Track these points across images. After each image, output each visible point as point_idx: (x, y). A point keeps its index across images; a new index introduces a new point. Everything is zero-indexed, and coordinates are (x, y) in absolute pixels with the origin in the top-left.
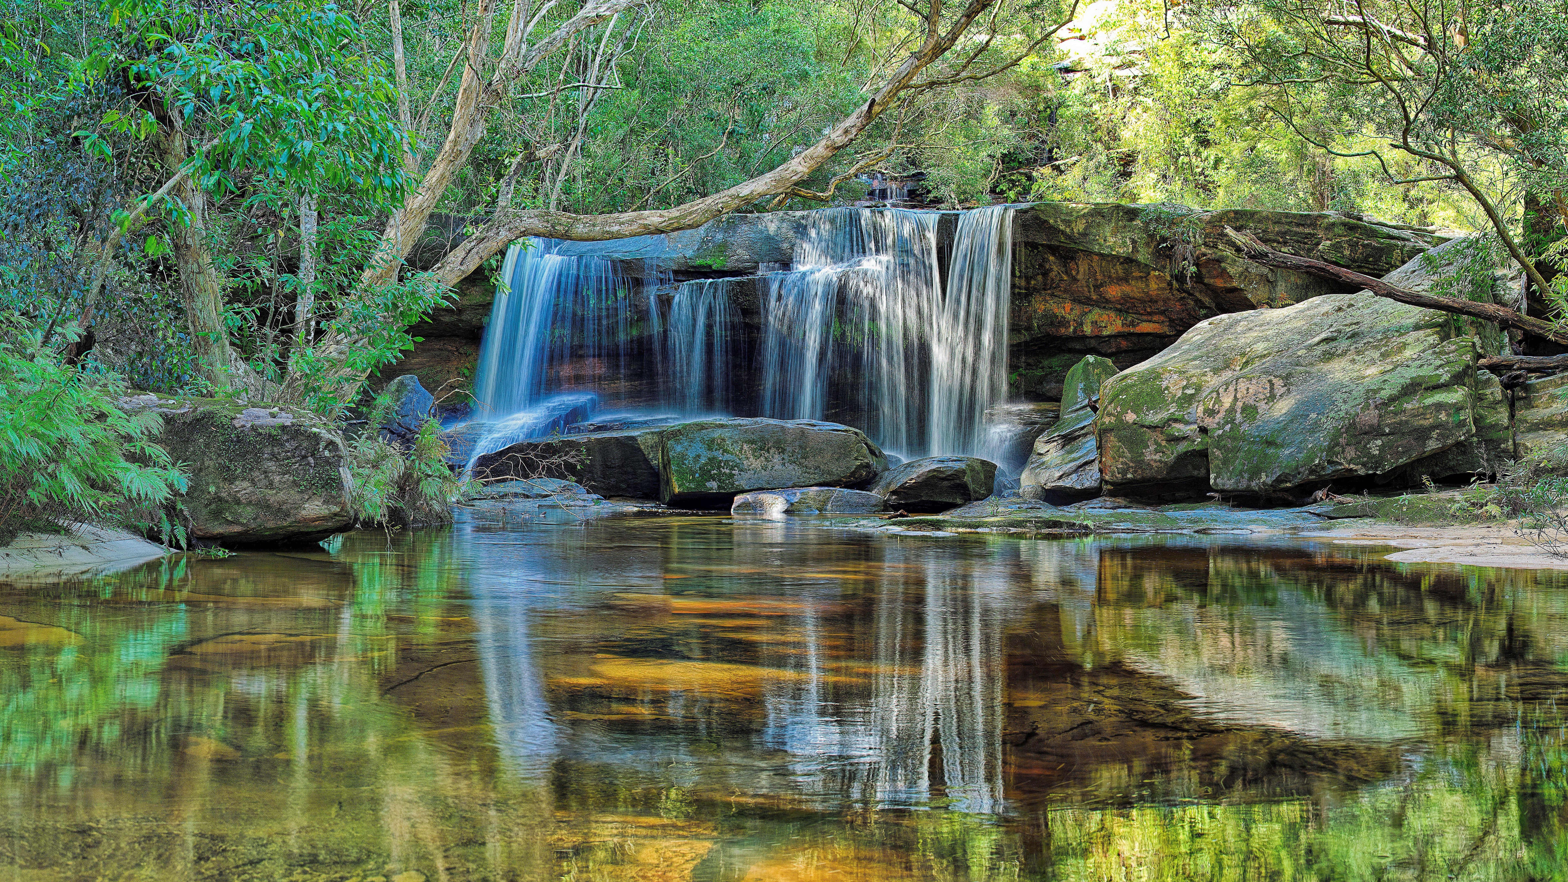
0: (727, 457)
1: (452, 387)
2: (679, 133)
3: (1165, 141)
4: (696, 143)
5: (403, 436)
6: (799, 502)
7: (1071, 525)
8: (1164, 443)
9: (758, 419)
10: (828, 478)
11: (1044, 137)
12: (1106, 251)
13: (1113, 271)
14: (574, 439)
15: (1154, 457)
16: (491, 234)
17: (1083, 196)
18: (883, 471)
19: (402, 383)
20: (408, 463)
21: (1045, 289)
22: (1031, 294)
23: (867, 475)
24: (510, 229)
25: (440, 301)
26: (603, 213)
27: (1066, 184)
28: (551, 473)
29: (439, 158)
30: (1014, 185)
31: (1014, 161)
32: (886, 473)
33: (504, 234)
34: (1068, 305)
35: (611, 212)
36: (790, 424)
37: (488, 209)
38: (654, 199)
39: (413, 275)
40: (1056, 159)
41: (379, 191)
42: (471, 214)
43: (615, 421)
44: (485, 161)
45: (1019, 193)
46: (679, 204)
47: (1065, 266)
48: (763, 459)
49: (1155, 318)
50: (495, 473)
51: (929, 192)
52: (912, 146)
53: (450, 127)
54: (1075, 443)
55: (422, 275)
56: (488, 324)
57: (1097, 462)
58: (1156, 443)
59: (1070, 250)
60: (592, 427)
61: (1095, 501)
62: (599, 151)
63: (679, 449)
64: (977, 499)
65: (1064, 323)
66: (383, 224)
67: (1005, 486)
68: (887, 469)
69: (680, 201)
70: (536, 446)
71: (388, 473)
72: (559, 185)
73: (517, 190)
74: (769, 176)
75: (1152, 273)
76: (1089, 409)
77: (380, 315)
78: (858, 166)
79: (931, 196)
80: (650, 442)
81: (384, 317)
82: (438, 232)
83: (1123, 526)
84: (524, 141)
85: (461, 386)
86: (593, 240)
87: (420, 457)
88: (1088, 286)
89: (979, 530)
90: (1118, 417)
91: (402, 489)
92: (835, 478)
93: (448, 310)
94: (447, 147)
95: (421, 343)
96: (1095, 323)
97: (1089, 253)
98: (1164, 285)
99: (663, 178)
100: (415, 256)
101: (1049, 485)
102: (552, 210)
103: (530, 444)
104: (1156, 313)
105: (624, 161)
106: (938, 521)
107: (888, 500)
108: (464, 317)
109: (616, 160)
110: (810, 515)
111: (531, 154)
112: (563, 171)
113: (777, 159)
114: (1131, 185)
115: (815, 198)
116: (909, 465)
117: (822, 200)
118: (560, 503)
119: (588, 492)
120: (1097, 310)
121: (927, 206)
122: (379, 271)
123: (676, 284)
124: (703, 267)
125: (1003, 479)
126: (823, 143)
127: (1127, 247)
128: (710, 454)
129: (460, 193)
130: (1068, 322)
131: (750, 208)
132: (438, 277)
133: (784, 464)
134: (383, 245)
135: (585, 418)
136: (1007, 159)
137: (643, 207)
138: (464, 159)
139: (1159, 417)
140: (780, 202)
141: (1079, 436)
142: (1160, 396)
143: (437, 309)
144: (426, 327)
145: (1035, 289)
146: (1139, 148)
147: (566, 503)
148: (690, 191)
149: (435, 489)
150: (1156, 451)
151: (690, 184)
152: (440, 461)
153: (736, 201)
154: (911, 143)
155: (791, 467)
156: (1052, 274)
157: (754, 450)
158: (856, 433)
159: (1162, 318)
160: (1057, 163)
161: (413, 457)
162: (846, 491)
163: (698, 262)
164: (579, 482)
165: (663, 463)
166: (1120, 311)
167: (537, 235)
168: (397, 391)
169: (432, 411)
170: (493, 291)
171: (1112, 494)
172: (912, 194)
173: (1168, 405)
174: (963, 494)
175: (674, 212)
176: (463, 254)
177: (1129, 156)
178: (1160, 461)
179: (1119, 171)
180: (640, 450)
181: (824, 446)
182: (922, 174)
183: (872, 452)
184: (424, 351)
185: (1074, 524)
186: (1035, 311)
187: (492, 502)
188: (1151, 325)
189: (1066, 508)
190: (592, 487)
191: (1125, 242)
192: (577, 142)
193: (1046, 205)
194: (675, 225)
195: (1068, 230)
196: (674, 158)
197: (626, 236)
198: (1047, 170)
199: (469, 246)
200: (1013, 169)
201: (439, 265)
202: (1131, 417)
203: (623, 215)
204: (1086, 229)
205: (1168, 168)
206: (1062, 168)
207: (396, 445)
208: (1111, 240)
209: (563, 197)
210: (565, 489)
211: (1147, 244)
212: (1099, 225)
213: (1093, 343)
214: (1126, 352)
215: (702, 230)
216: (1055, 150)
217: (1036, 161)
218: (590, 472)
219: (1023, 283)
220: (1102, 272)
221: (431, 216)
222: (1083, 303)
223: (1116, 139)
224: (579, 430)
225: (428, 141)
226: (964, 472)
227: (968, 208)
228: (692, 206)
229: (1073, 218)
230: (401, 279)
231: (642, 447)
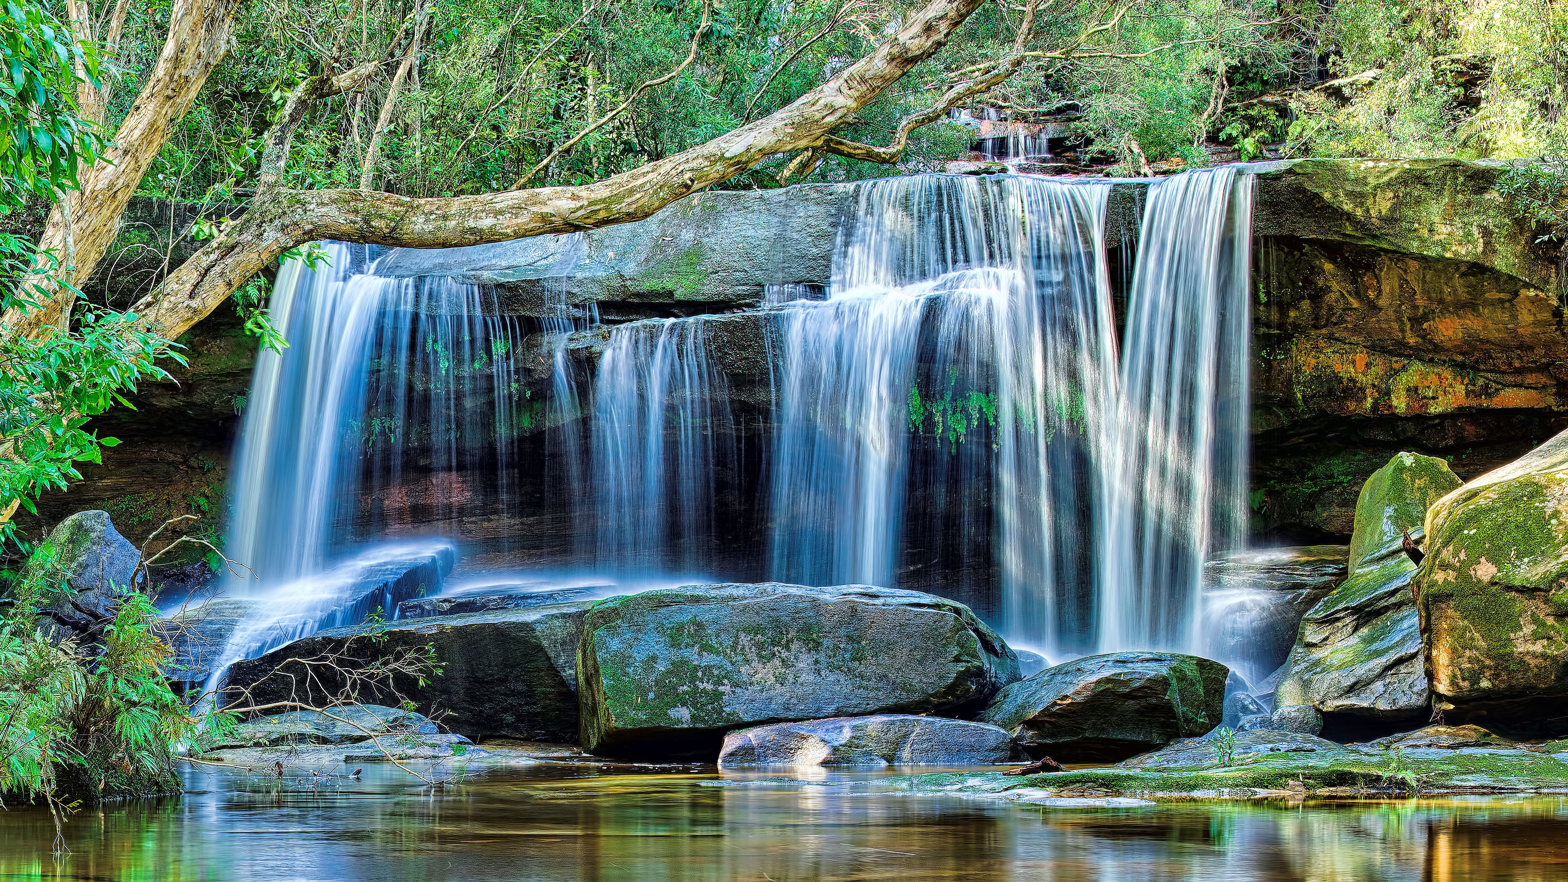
0: (708, 659)
1: (176, 533)
2: (607, 37)
3: (1544, 36)
4: (638, 56)
5: (83, 629)
6: (849, 745)
7: (1373, 781)
8: (1550, 621)
9: (768, 586)
10: (904, 698)
11: (1310, 33)
12: (1432, 252)
13: (1447, 290)
14: (412, 628)
15: (1531, 648)
16: (247, 237)
17: (1387, 148)
18: (1009, 682)
19: (79, 527)
20: (93, 679)
21: (1316, 327)
22: (1290, 337)
23: (979, 691)
24: (283, 228)
25: (150, 368)
26: (462, 192)
27: (1353, 123)
28: (367, 694)
29: (146, 92)
30: (1253, 127)
31: (1252, 80)
32: (1016, 685)
33: (272, 237)
34: (1361, 358)
35: (477, 191)
36: (829, 595)
37: (240, 190)
38: (560, 166)
39: (98, 318)
40: (1335, 76)
41: (28, 159)
42: (206, 199)
43: (493, 592)
44: (235, 98)
45: (1264, 142)
46: (608, 175)
47: (1354, 282)
48: (777, 662)
49: (1530, 379)
50: (260, 695)
51: (1089, 142)
52: (1056, 54)
53: (166, 32)
54: (1378, 622)
55: (116, 319)
56: (244, 410)
57: (1421, 658)
58: (1535, 620)
59: (1365, 250)
60: (446, 606)
61: (1418, 733)
62: (452, 73)
63: (615, 644)
64: (1191, 735)
65: (1353, 391)
66: (40, 221)
67: (1245, 709)
68: (1015, 678)
69: (610, 167)
70: (340, 643)
71: (55, 698)
72: (376, 141)
73: (296, 153)
74: (780, 118)
75: (1523, 292)
76: (1404, 555)
77: (36, 395)
78: (952, 94)
79: (1094, 148)
80: (560, 634)
81: (45, 401)
82: (145, 235)
83: (1472, 780)
84: (310, 59)
85: (193, 530)
86: (444, 245)
87: (115, 668)
88: (1399, 320)
89: (1196, 794)
90: (1462, 571)
91: (82, 730)
92: (916, 697)
93: (166, 386)
94: (161, 69)
95: (115, 450)
96: (1413, 391)
97: (1400, 256)
98: (1546, 315)
99: (575, 123)
100: (102, 281)
101: (1331, 705)
102: (364, 189)
103: (328, 640)
104: (1531, 371)
105: (500, 92)
106: (1117, 778)
107: (1020, 738)
108: (197, 398)
109: (486, 89)
110: (871, 769)
111: (323, 82)
112: (384, 115)
113: (796, 83)
114: (1479, 124)
115: (869, 156)
116: (1058, 671)
117: (884, 161)
118: (387, 752)
119: (442, 731)
120: (1417, 366)
121: (1086, 169)
122: (32, 312)
123: (605, 328)
124: (658, 294)
125: (1240, 695)
126: (885, 50)
127: (1474, 243)
128: (675, 655)
129: (187, 160)
130: (1362, 389)
131: (744, 179)
132: (144, 323)
133: (818, 672)
134: (40, 261)
135: (433, 588)
136: (1238, 77)
137: (539, 181)
138: (193, 94)
139: (1541, 569)
140: (804, 166)
141: (1386, 609)
142: (1541, 529)
143: (146, 383)
144: (124, 417)
145: (1296, 327)
146: (1493, 53)
147: (399, 751)
148: (629, 148)
149: (146, 729)
150: (1536, 637)
151: (630, 134)
152: (154, 675)
153: (719, 167)
154: (1051, 48)
155: (832, 678)
156: (1331, 298)
157: (760, 646)
158: (957, 611)
159: (1543, 379)
160: (1336, 82)
161: (102, 669)
162: (939, 722)
163: (647, 286)
164: (423, 710)
165: (585, 674)
166: (1462, 366)
167: (335, 238)
168: (71, 541)
169: (139, 579)
170: (254, 345)
171: (1451, 719)
172: (1056, 146)
173: (1559, 546)
174: (1164, 725)
175: (599, 190)
176: (194, 277)
177: (1475, 67)
178: (1544, 656)
179: (1456, 97)
180: (540, 648)
181: (894, 636)
182: (1075, 108)
183: (988, 647)
184: (121, 464)
185: (1379, 778)
186: (1298, 370)
187: (256, 753)
188: (1522, 393)
189: (1364, 748)
190: (447, 720)
191: (1469, 234)
192: (413, 57)
193: (1317, 164)
194: (602, 215)
195: (1359, 212)
196: (596, 85)
197: (507, 237)
198: (1315, 98)
199: (205, 262)
200: (1252, 95)
201: (148, 298)
202: (1485, 571)
203: (501, 197)
204: (1393, 209)
205: (1551, 89)
206: (1347, 91)
207: (68, 644)
208: (1443, 230)
209: (386, 165)
210: (395, 725)
211: (1512, 237)
212: (1418, 201)
213: (1411, 430)
214: (1475, 445)
215: (652, 223)
216: (1332, 58)
217: (1295, 80)
218: (444, 692)
219: (1275, 316)
220: (1426, 292)
221: (132, 204)
222: (1391, 353)
223: (1449, 33)
224: (422, 612)
225: (123, 60)
226: (1164, 682)
227: (1164, 173)
228: (634, 178)
229: (1369, 189)
230: (75, 327)
231: (545, 643)
